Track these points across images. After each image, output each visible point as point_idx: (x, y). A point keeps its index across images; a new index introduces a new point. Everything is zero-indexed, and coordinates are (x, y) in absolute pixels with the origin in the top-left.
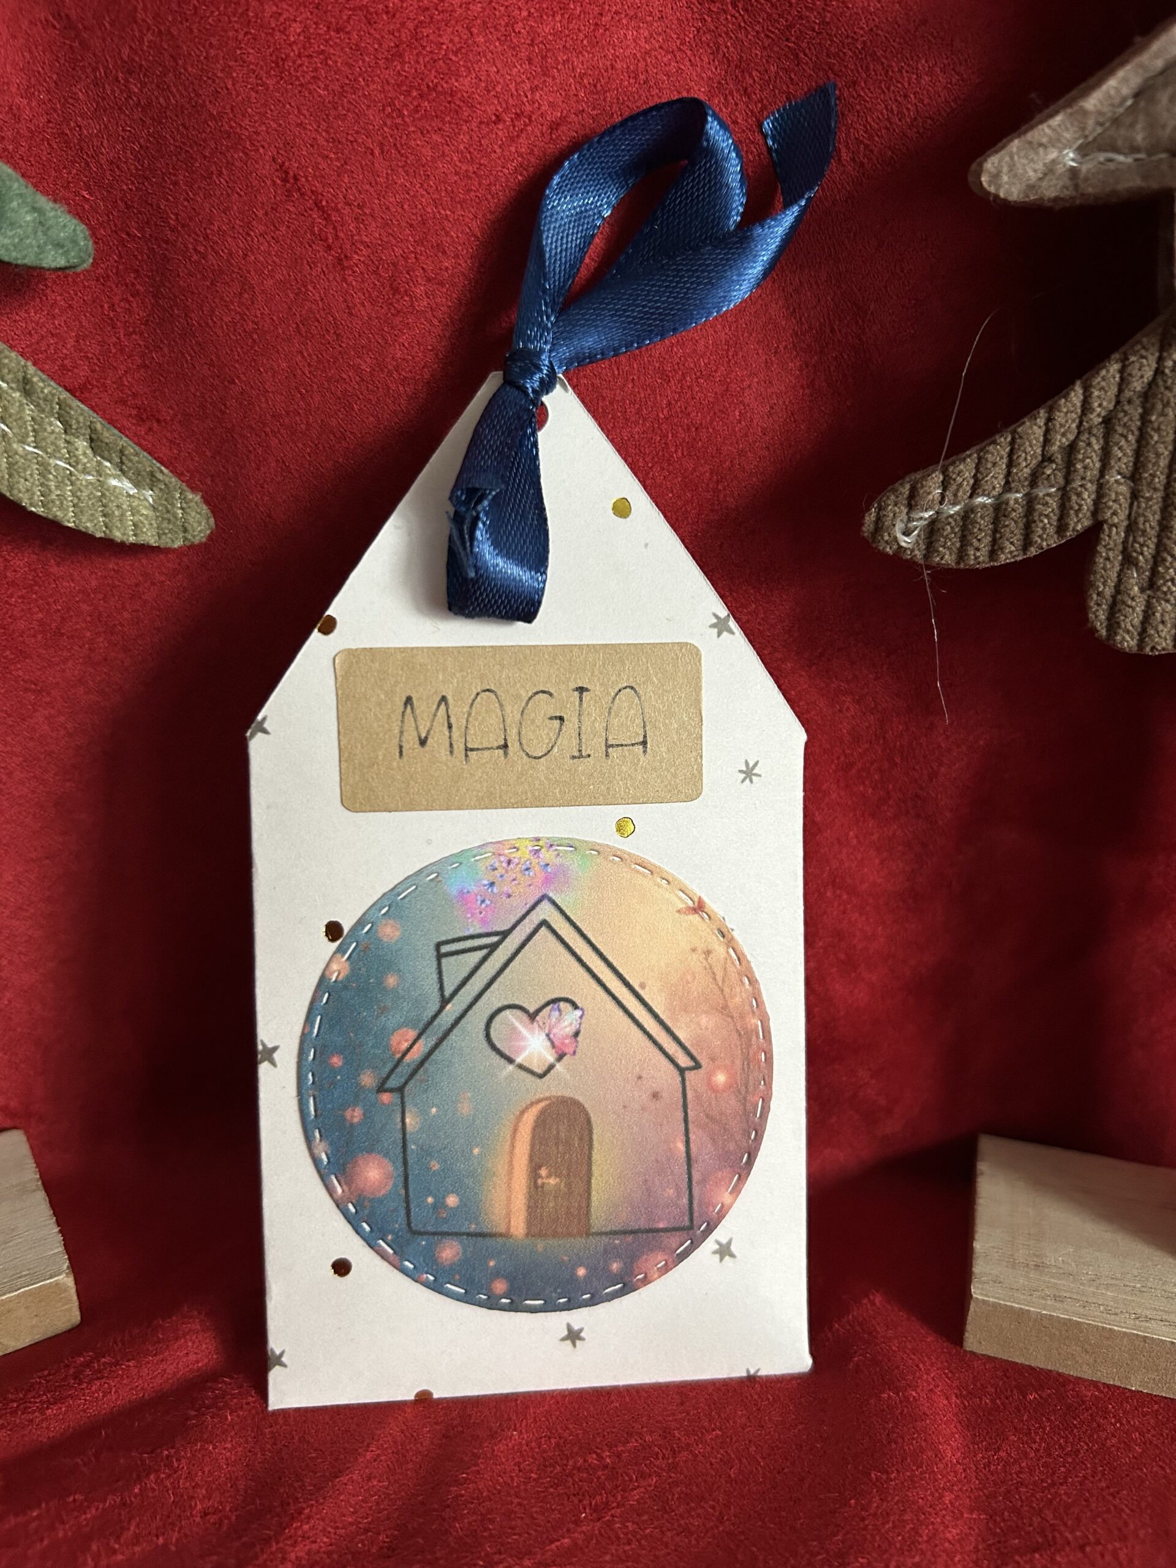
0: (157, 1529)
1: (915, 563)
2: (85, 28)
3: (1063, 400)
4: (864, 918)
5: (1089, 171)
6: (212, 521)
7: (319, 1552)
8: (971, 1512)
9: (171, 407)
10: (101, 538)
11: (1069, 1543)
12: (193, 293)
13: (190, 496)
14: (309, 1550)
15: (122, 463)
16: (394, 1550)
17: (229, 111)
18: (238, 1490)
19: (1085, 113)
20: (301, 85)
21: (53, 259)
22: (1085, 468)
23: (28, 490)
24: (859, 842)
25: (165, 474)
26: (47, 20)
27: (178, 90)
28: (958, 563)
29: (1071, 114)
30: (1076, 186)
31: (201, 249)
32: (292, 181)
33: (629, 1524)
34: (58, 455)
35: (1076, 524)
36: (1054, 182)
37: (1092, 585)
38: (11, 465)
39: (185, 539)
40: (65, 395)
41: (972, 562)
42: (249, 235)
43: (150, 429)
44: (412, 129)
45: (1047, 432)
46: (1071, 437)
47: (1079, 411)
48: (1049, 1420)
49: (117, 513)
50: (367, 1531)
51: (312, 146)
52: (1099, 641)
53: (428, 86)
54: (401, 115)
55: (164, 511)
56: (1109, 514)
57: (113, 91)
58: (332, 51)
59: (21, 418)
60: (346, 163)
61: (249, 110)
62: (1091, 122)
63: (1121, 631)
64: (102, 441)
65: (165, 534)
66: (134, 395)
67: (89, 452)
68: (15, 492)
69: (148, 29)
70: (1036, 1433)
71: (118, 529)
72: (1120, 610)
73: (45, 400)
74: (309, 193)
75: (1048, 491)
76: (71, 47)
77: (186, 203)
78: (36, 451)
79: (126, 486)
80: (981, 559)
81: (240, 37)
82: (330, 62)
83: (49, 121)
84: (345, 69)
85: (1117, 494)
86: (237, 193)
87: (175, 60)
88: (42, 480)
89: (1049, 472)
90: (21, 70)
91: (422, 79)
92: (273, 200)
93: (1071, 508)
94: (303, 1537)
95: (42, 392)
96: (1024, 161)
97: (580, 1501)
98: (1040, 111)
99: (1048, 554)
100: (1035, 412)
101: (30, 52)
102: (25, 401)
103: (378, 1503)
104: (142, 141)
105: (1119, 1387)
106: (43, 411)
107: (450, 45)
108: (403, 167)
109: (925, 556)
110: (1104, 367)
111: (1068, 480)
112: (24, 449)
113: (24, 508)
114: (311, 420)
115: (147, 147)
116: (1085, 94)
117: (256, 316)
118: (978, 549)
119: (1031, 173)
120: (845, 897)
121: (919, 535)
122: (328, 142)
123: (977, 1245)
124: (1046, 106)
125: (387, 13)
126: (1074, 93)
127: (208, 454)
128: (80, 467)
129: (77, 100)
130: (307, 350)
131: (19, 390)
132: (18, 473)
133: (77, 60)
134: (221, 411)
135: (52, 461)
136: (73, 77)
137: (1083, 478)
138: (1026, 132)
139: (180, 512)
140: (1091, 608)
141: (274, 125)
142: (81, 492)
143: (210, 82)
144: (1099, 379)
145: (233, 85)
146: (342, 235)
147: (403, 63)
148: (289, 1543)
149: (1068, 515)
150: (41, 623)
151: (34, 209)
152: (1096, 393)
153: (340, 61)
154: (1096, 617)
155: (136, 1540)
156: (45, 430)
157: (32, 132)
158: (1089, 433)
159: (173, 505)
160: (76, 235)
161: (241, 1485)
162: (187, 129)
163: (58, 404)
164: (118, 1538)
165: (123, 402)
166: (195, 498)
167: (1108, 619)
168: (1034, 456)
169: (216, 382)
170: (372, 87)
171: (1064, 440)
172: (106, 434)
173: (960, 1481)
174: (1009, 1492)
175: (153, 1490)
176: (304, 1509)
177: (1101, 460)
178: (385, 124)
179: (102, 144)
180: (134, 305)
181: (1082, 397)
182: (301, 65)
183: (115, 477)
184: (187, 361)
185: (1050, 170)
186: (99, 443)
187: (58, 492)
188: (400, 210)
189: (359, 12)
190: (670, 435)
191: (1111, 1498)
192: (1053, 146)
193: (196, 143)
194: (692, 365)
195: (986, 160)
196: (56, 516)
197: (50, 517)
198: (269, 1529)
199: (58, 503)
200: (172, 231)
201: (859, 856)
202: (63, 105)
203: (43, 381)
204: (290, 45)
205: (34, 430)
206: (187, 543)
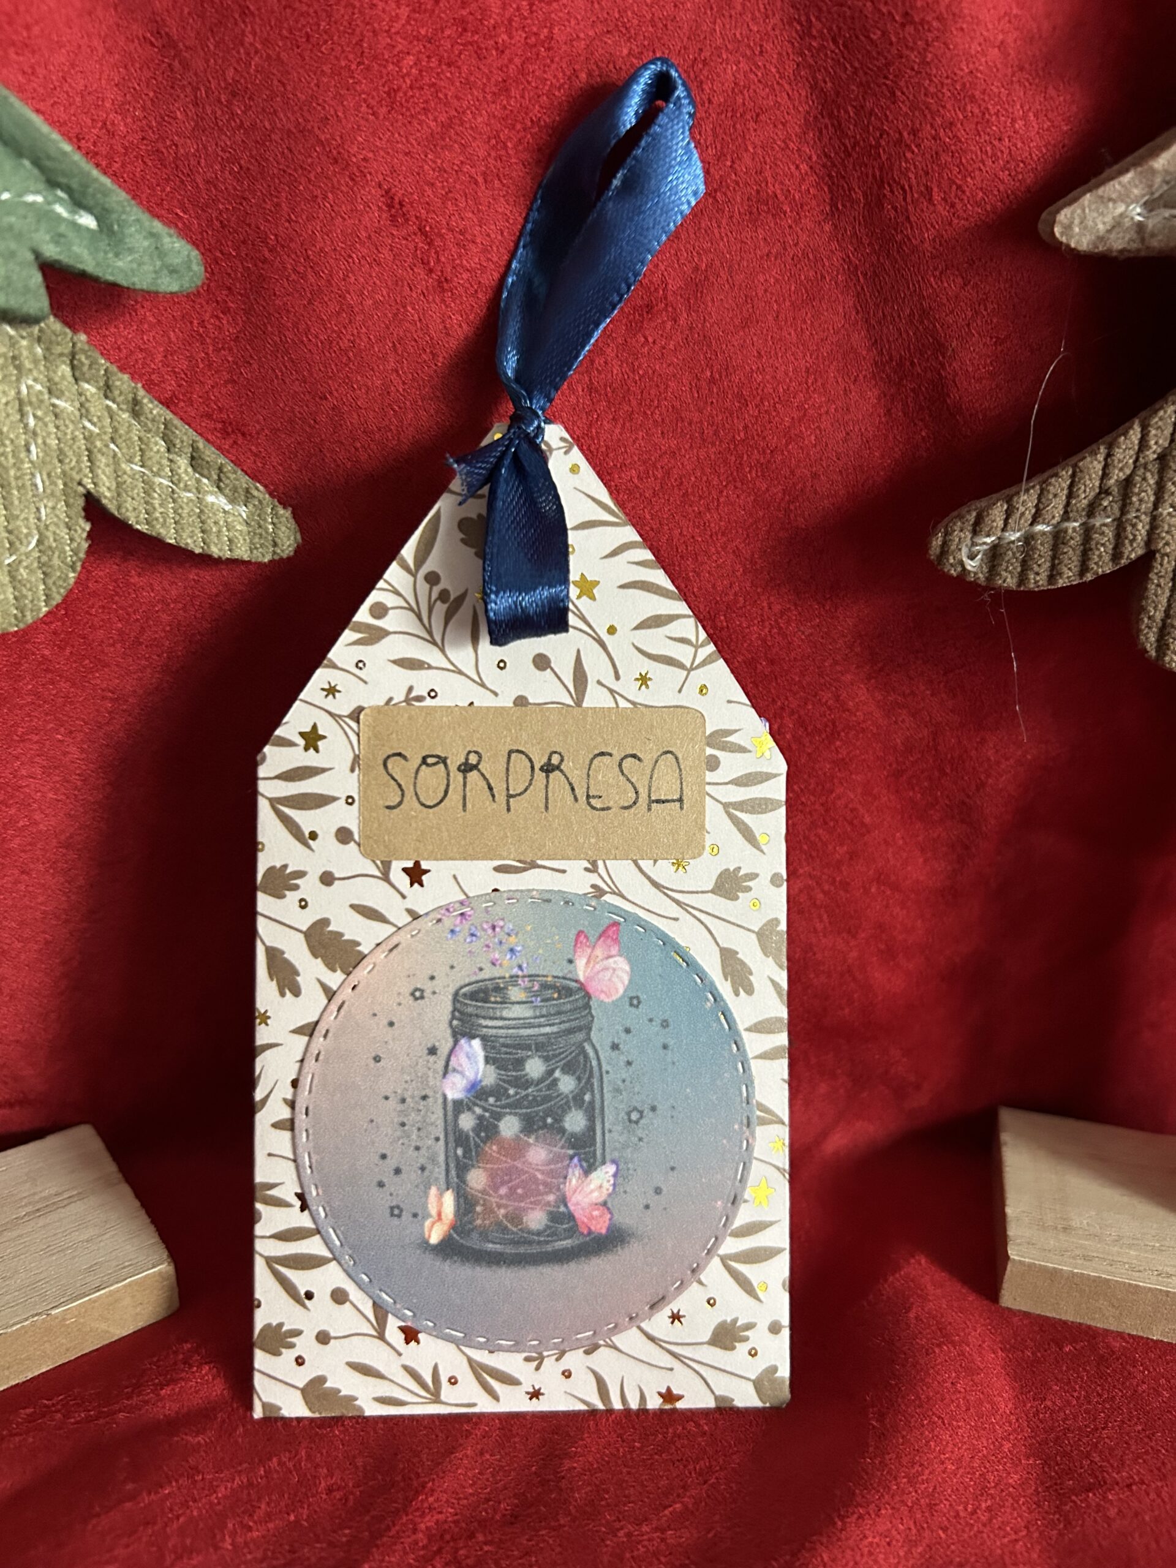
0: (287, 1506)
1: (980, 586)
2: (187, 47)
3: (1123, 438)
4: (905, 912)
5: (1154, 226)
6: (299, 536)
7: (446, 1521)
8: (1028, 1458)
9: (258, 422)
10: (200, 554)
11: (1117, 1484)
12: (288, 311)
13: (281, 511)
14: (437, 1521)
15: (220, 480)
16: (516, 1517)
17: (338, 138)
18: (357, 1468)
19: (1153, 172)
20: (412, 116)
21: (169, 285)
22: (1141, 501)
23: (135, 509)
24: (906, 843)
25: (259, 491)
26: (144, 38)
27: (285, 115)
28: (1019, 585)
29: (1141, 173)
30: (1143, 240)
31: (301, 269)
32: (397, 206)
33: (733, 1485)
34: (162, 474)
35: (1130, 552)
36: (1121, 235)
37: (1143, 609)
38: (119, 485)
39: (274, 553)
40: (170, 416)
41: (1032, 586)
42: (350, 257)
43: (235, 442)
44: (513, 160)
45: (1106, 467)
46: (1128, 472)
47: (1136, 448)
48: (1085, 1370)
49: (214, 529)
50: (488, 1500)
51: (418, 174)
52: (1148, 661)
53: (532, 121)
54: (505, 147)
55: (255, 526)
56: (1161, 545)
57: (214, 112)
58: (442, 84)
59: (130, 439)
60: (450, 192)
61: (360, 139)
62: (1158, 180)
63: (1169, 652)
64: (203, 460)
65: (256, 548)
66: (220, 410)
67: (190, 470)
68: (123, 510)
69: (256, 52)
70: (1076, 1382)
71: (216, 545)
72: (1169, 633)
73: (153, 420)
74: (414, 219)
75: (1104, 521)
76: (170, 65)
77: (287, 224)
78: (142, 470)
79: (222, 502)
80: (1041, 583)
81: (353, 67)
82: (441, 95)
83: (143, 139)
84: (456, 103)
85: (1170, 526)
86: (342, 217)
87: (284, 85)
88: (147, 499)
89: (1105, 503)
90: (116, 85)
91: (526, 114)
92: (376, 225)
93: (1126, 538)
94: (430, 1508)
95: (151, 413)
96: (1095, 214)
97: (685, 1466)
98: (1110, 165)
99: (1101, 579)
100: (1094, 446)
101: (126, 67)
102: (133, 422)
103: (493, 1476)
104: (242, 162)
105: (1142, 1338)
106: (149, 431)
107: (554, 81)
108: (504, 196)
109: (987, 579)
110: (1161, 408)
111: (1123, 511)
112: (132, 469)
113: (131, 526)
114: (401, 437)
115: (248, 169)
116: (1155, 153)
117: (353, 335)
118: (1037, 574)
119: (1101, 227)
120: (889, 892)
121: (982, 560)
122: (434, 170)
123: (1009, 1210)
124: (1116, 161)
125: (497, 49)
126: (1142, 151)
127: (294, 467)
128: (182, 485)
129: (175, 118)
130: (402, 368)
131: (127, 411)
132: (126, 492)
133: (176, 78)
134: (310, 426)
135: (158, 480)
136: (171, 95)
137: (1138, 510)
138: (1098, 186)
139: (270, 527)
140: (1141, 630)
141: (382, 153)
142: (182, 508)
143: (319, 108)
144: (1156, 419)
145: (344, 113)
146: (443, 259)
147: (509, 97)
148: (417, 1514)
149: (1124, 545)
150: (121, 633)
151: (152, 235)
152: (1153, 432)
153: (450, 94)
154: (1147, 638)
155: (269, 1516)
156: (151, 450)
157: (126, 148)
158: (1145, 468)
159: (265, 520)
160: (190, 261)
161: (359, 1462)
162: (291, 151)
163: (165, 424)
164: (251, 1515)
165: (209, 416)
166: (285, 513)
167: (1158, 641)
168: (1092, 489)
169: (308, 397)
170: (480, 120)
171: (1121, 474)
172: (207, 452)
173: (1015, 1430)
174: (1058, 1438)
175: (278, 1472)
176: (426, 1483)
177: (1155, 494)
178: (489, 155)
179: (199, 163)
180: (225, 322)
181: (1139, 436)
182: (412, 97)
183: (212, 493)
184: (277, 376)
185: (1117, 224)
186: (200, 461)
187: (162, 510)
188: (500, 237)
189: (470, 47)
190: (745, 457)
191: (1146, 1440)
192: (1122, 201)
193: (301, 167)
194: (771, 391)
195: (1058, 211)
196: (159, 534)
197: (154, 534)
198: (396, 1502)
199: (161, 520)
200: (270, 251)
201: (905, 855)
202: (158, 123)
203: (152, 402)
204: (403, 77)
205: (141, 450)
206: (276, 557)
